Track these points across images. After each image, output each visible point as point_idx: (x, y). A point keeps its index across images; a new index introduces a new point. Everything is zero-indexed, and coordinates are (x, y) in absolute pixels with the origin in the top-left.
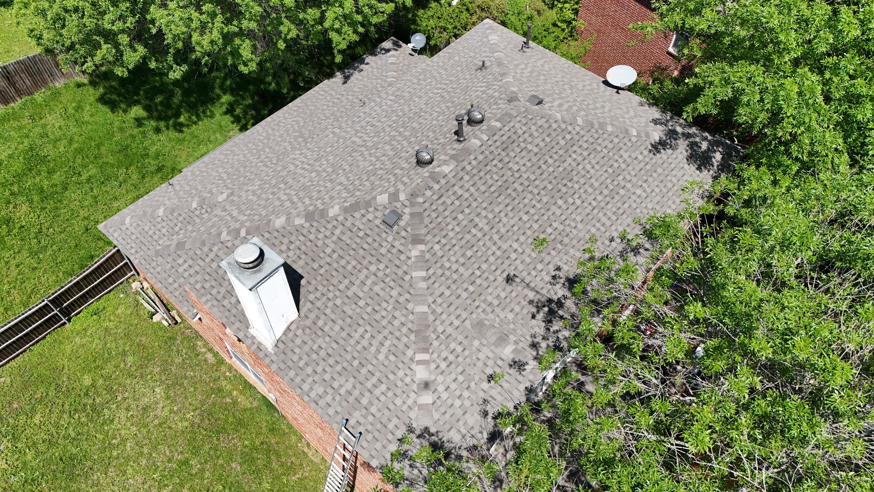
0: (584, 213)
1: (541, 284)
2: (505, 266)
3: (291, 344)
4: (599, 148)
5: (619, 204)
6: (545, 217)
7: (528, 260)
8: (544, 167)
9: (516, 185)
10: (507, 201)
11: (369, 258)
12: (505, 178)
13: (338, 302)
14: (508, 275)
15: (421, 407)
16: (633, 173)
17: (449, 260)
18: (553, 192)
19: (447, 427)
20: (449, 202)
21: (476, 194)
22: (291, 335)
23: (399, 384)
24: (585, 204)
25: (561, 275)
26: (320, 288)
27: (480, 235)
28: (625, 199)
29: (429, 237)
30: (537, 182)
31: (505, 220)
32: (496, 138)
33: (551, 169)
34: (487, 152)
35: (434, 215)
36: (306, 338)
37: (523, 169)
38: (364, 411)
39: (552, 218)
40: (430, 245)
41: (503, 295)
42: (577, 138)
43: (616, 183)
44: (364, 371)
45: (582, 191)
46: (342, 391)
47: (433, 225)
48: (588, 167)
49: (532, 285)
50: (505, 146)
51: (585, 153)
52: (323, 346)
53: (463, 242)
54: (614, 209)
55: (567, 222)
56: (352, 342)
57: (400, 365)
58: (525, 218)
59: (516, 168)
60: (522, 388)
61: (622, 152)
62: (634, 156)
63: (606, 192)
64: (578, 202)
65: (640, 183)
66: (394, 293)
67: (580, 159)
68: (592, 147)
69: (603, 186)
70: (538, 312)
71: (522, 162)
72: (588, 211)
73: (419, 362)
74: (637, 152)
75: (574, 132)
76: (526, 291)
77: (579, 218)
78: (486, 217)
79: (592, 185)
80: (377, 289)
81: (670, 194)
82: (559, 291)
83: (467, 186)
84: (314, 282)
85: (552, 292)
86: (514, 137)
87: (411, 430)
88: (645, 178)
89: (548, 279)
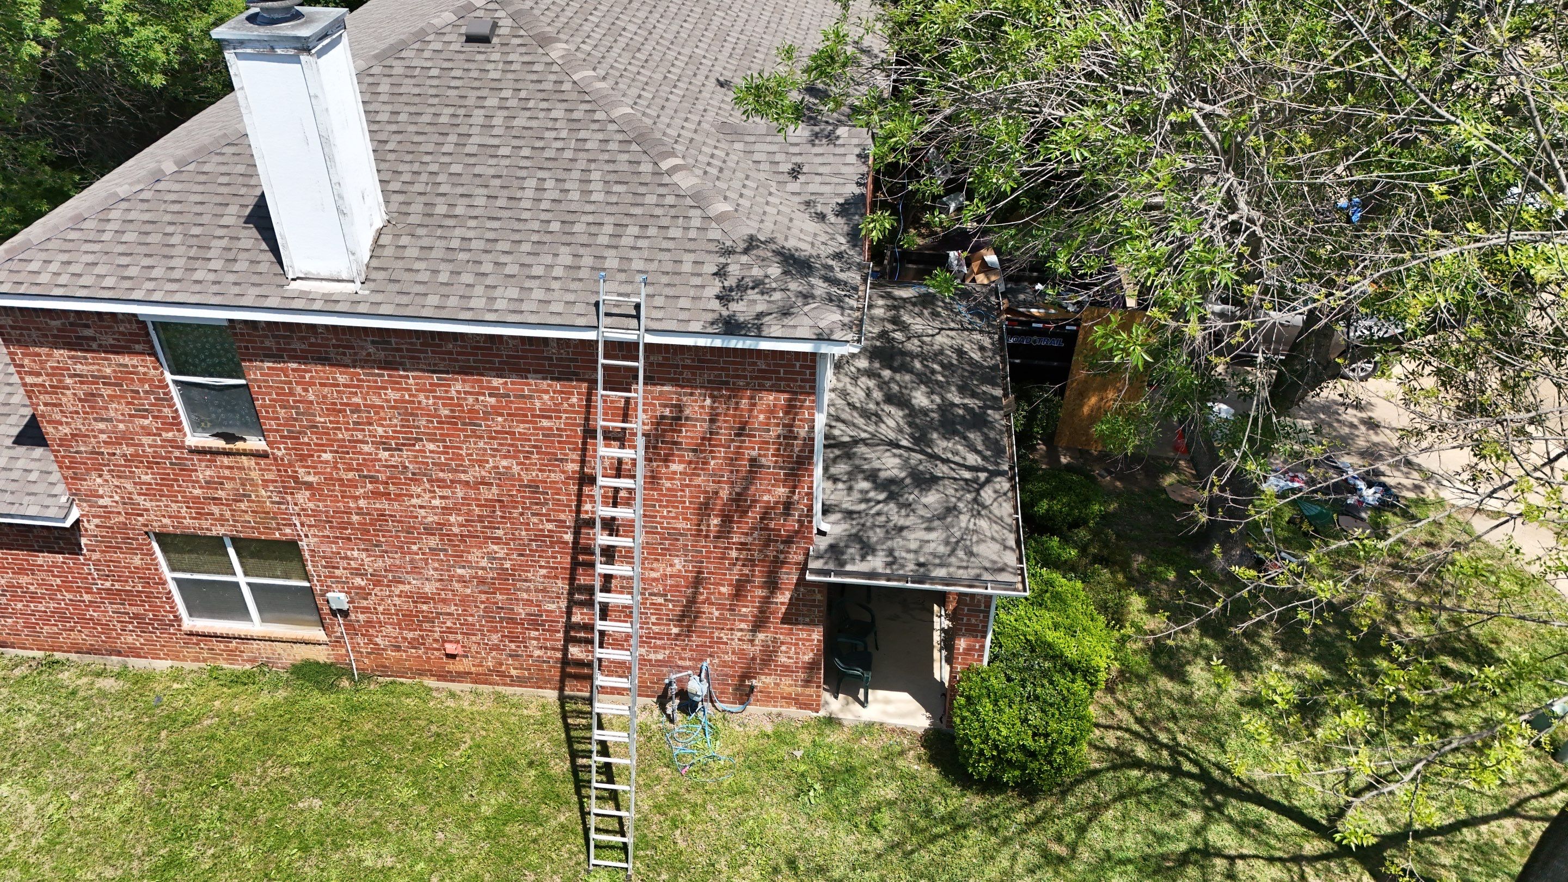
3: (398, 264)
11: (473, 94)
13: (456, 168)
22: (387, 252)
23: (658, 211)
36: (426, 241)
38: (621, 276)
44: (579, 228)
46: (558, 272)
52: (471, 235)
56: (526, 204)
60: (852, 159)
66: (557, 114)
80: (520, 122)
87: (727, 252)
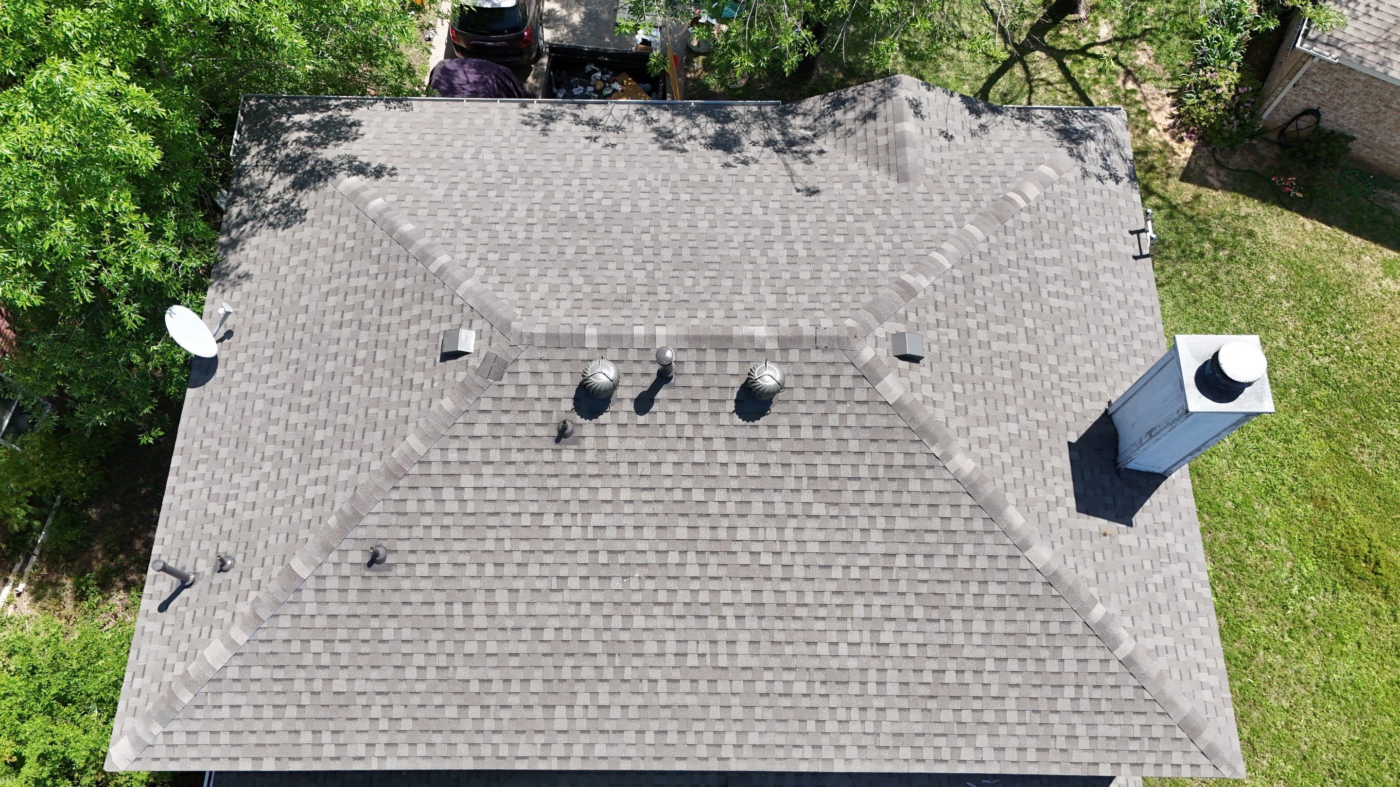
0: (608, 182)
1: (769, 166)
2: (801, 205)
4: (467, 221)
5: (540, 163)
6: (671, 209)
7: (758, 192)
8: (592, 251)
9: (668, 258)
10: (705, 252)
11: (976, 352)
12: (676, 273)
13: (1052, 360)
14: (808, 195)
16: (462, 174)
17: (879, 248)
18: (619, 222)
21: (747, 283)
25: (730, 160)
26: (1059, 403)
27: (799, 246)
28: (522, 162)
30: (629, 243)
31: (738, 238)
33: (583, 242)
34: (661, 313)
37: (629, 266)
39: (662, 204)
41: (838, 186)
42: (481, 249)
43: (507, 180)
44: (1083, 268)
48: (520, 214)
49: (784, 173)
51: (499, 228)
52: (1104, 345)
53: (831, 252)
54: (556, 163)
55: (647, 189)
56: (1071, 305)
58: (703, 224)
59: (639, 274)
61: (438, 199)
63: (538, 182)
64: (598, 195)
65: (471, 161)
66: (985, 281)
67: (518, 228)
68: (478, 228)
69: (530, 187)
70: (810, 152)
71: (621, 273)
72: (598, 182)
73: (1025, 199)
74: (414, 185)
75: (475, 256)
76: (801, 173)
77: (623, 183)
78: (764, 255)
79: (548, 197)
80: (999, 312)
82: (755, 151)
83: (750, 298)
84: (1061, 419)
85: (766, 155)
87: (1084, 172)
89: (754, 166)
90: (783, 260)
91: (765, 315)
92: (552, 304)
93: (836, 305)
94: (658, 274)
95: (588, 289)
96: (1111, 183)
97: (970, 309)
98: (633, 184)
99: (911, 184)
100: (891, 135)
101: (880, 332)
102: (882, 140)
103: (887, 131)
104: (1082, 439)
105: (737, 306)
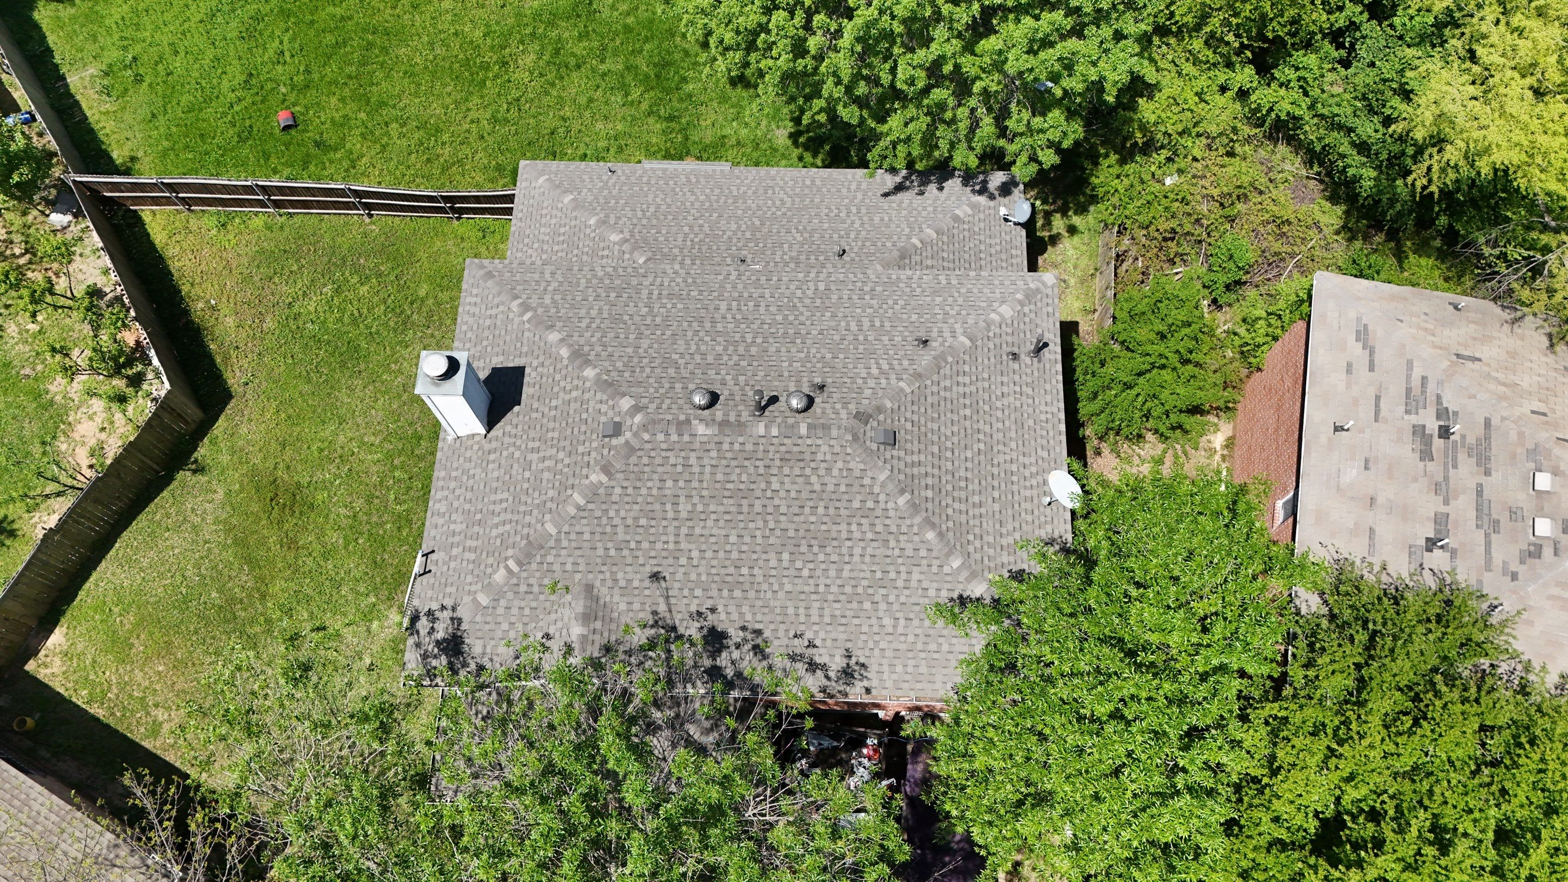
0: (799, 588)
1: (683, 609)
2: (665, 562)
3: (463, 450)
4: (892, 544)
5: (849, 613)
6: (755, 556)
7: (693, 577)
8: (807, 510)
9: (757, 502)
10: (733, 509)
11: (567, 443)
12: (752, 486)
13: (517, 454)
14: (658, 572)
15: (475, 600)
16: (903, 599)
17: (617, 511)
18: (790, 541)
19: (479, 634)
20: (672, 461)
21: (707, 476)
22: (470, 442)
23: (482, 567)
24: (811, 581)
25: (710, 617)
26: (520, 427)
27: (670, 515)
28: (862, 614)
29: (620, 476)
30: (782, 518)
31: (710, 523)
32: (786, 441)
33: (813, 519)
34: (761, 448)
35: (645, 460)
36: (474, 458)
37: (782, 494)
38: (447, 559)
39: (761, 563)
40: (612, 483)
41: (636, 583)
42: (879, 512)
43: (870, 591)
44: (476, 529)
45: (823, 566)
46: (452, 527)
47: (636, 469)
48: (857, 551)
49: (673, 601)
50: (788, 456)
51: (870, 535)
52: (477, 477)
53: (649, 507)
54: (837, 613)
55: (772, 580)
56: (493, 497)
57: (497, 554)
58: (733, 539)
59: (775, 486)
61: (915, 569)
62: (925, 585)
63: (848, 589)
64: (805, 573)
65: (898, 615)
66: (551, 493)
67: (857, 535)
68: (884, 536)
69: (853, 582)
70: (652, 626)
71: (787, 487)
72: (806, 589)
73: (507, 568)
74: (935, 585)
75: (882, 505)
76: (661, 600)
77: (788, 587)
78: (694, 505)
79: (840, 571)
80: (546, 475)
81: (923, 655)
82: (692, 630)
83: (706, 461)
84: (521, 417)
85: (685, 623)
86: (807, 456)
87: (454, 609)
88: (912, 616)
89: (693, 608)
90: (682, 499)
91: (697, 445)
92: (828, 457)
93: (653, 454)
94: (763, 486)
95: (808, 471)
96: (435, 606)
97: (566, 470)
98: (781, 585)
99: (584, 582)
100: (592, 628)
101: (628, 435)
102: (598, 625)
103: (594, 632)
104: (510, 408)
105: (714, 454)
